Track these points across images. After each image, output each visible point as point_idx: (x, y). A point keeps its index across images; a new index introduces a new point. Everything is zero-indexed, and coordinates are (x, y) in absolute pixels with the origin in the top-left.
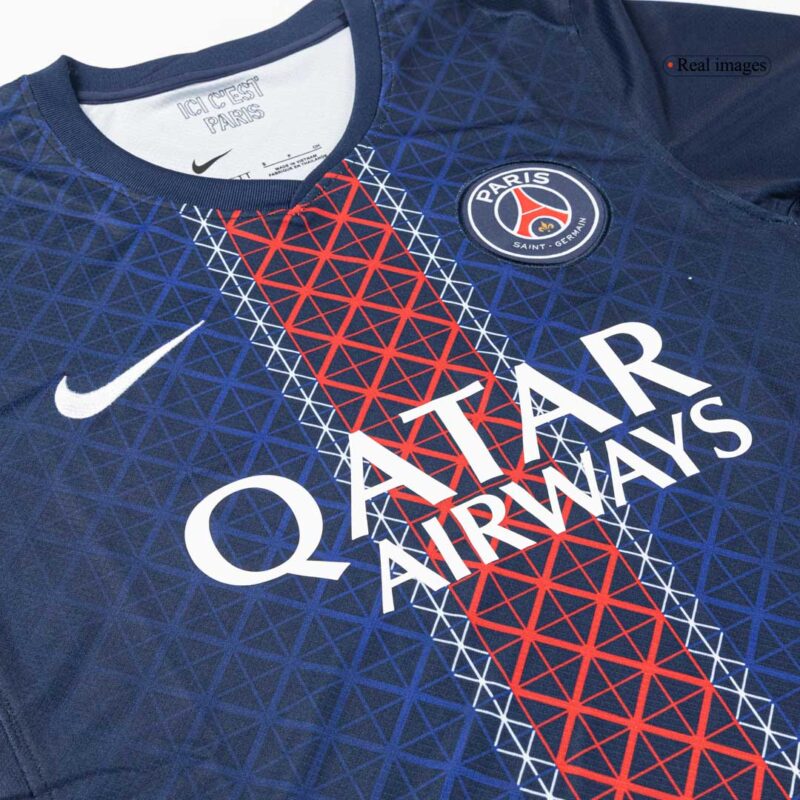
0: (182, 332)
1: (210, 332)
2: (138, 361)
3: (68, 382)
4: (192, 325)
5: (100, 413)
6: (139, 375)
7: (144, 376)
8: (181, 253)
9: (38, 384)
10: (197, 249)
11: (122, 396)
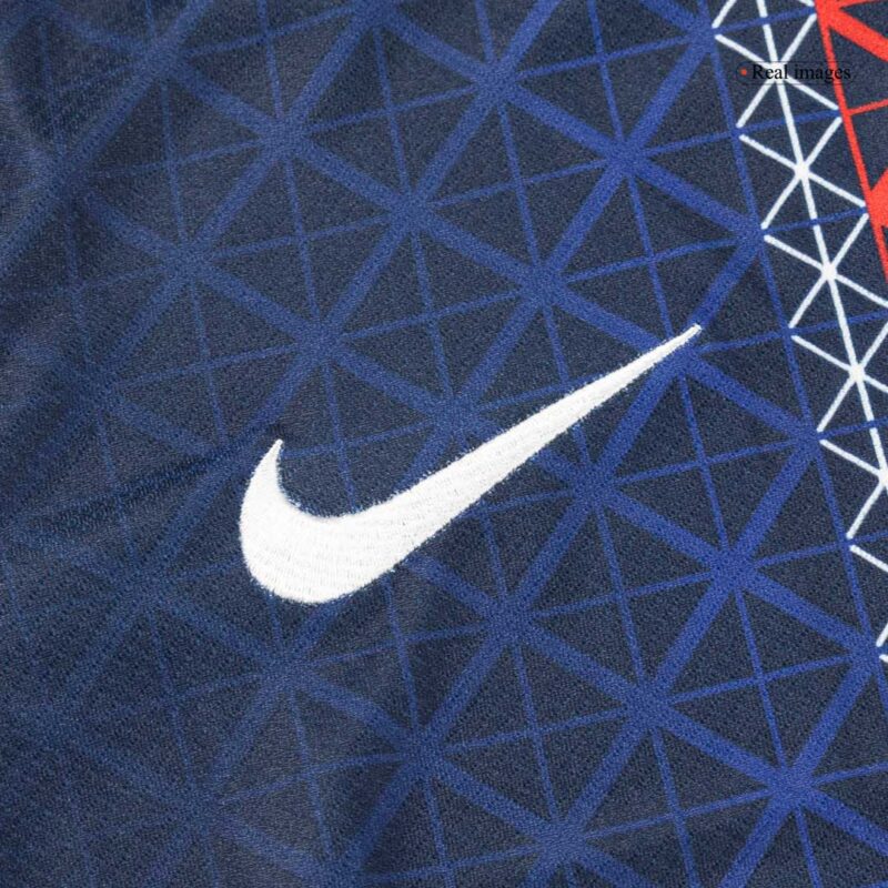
0: (633, 354)
1: (710, 374)
2: (490, 433)
3: (285, 465)
4: (663, 337)
5: (358, 595)
6: (487, 487)
7: (500, 492)
8: (671, 63)
9: (202, 448)
10: (716, 54)
11: (426, 549)
